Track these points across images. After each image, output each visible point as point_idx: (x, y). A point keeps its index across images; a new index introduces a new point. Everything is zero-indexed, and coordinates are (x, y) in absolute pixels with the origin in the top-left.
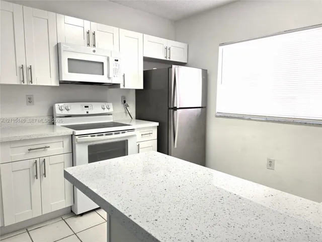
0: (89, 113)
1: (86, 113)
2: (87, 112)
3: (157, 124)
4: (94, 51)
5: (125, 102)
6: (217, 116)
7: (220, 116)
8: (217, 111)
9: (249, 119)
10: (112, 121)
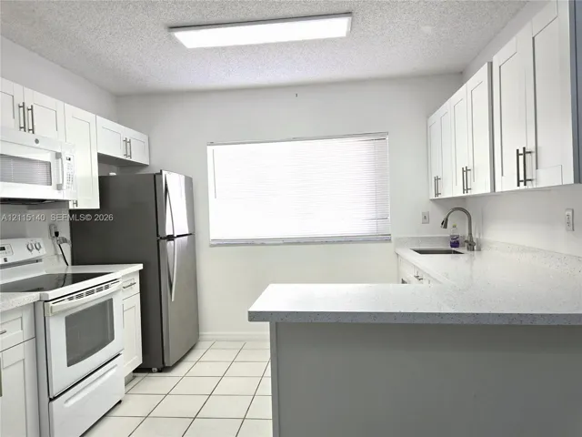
0: (9, 261)
1: (4, 263)
2: (5, 260)
3: (140, 267)
4: (37, 141)
5: (57, 234)
6: (212, 246)
7: (219, 245)
8: (211, 238)
9: (263, 244)
10: (45, 273)
